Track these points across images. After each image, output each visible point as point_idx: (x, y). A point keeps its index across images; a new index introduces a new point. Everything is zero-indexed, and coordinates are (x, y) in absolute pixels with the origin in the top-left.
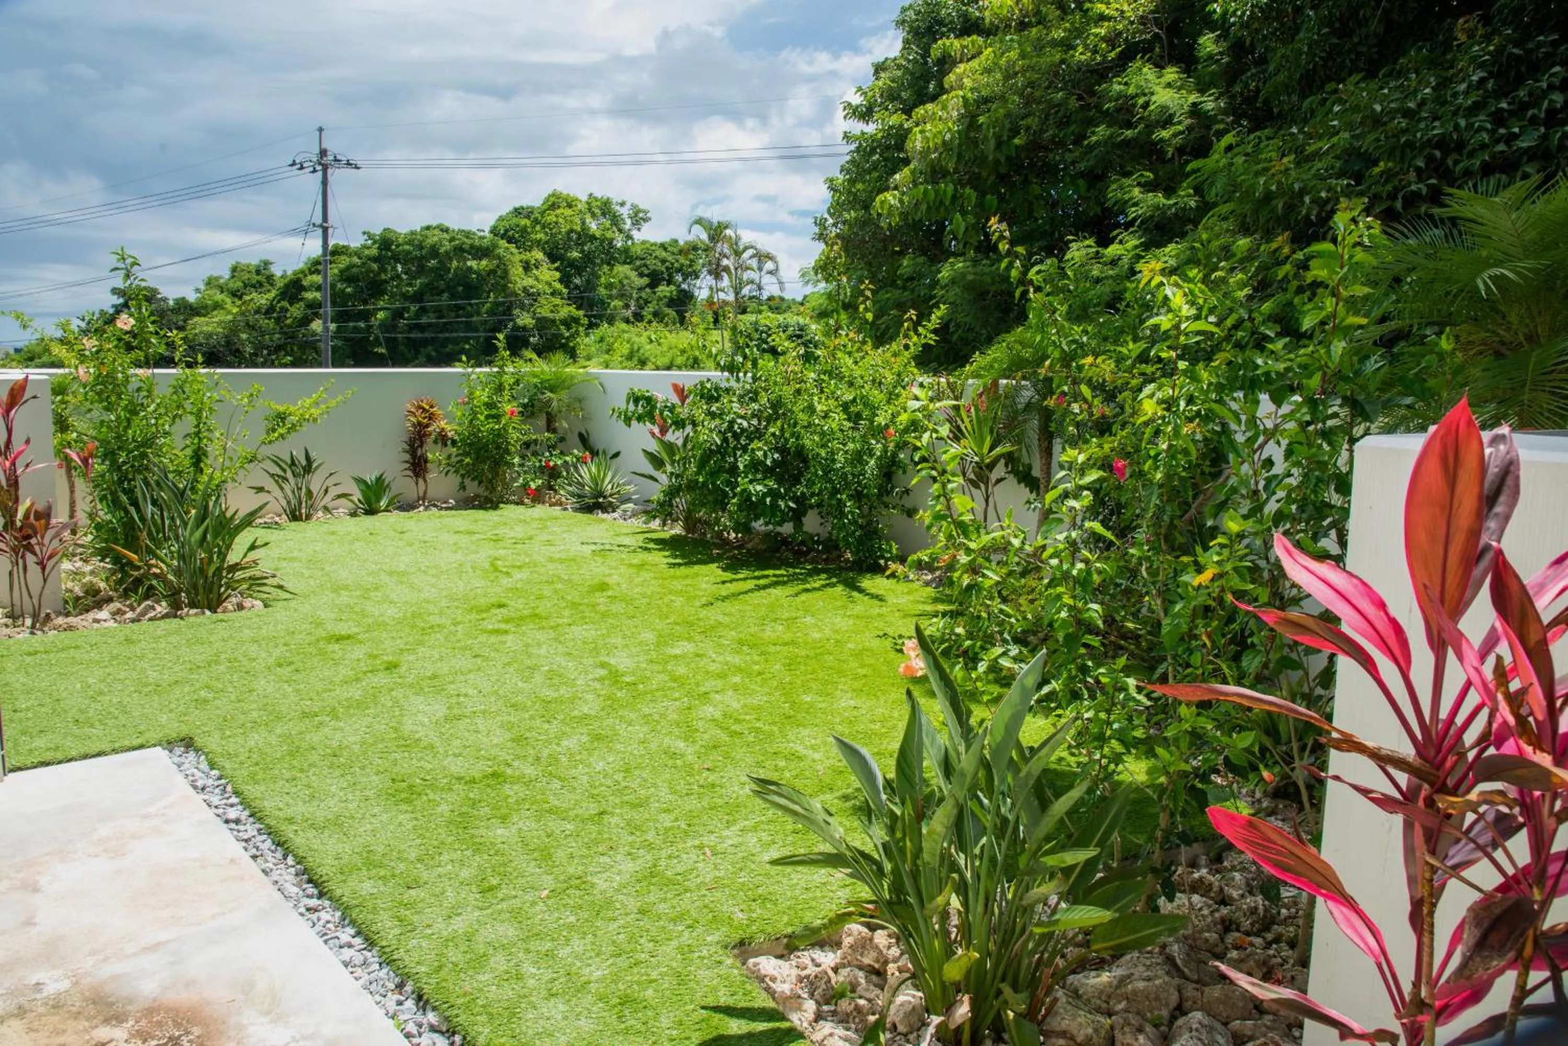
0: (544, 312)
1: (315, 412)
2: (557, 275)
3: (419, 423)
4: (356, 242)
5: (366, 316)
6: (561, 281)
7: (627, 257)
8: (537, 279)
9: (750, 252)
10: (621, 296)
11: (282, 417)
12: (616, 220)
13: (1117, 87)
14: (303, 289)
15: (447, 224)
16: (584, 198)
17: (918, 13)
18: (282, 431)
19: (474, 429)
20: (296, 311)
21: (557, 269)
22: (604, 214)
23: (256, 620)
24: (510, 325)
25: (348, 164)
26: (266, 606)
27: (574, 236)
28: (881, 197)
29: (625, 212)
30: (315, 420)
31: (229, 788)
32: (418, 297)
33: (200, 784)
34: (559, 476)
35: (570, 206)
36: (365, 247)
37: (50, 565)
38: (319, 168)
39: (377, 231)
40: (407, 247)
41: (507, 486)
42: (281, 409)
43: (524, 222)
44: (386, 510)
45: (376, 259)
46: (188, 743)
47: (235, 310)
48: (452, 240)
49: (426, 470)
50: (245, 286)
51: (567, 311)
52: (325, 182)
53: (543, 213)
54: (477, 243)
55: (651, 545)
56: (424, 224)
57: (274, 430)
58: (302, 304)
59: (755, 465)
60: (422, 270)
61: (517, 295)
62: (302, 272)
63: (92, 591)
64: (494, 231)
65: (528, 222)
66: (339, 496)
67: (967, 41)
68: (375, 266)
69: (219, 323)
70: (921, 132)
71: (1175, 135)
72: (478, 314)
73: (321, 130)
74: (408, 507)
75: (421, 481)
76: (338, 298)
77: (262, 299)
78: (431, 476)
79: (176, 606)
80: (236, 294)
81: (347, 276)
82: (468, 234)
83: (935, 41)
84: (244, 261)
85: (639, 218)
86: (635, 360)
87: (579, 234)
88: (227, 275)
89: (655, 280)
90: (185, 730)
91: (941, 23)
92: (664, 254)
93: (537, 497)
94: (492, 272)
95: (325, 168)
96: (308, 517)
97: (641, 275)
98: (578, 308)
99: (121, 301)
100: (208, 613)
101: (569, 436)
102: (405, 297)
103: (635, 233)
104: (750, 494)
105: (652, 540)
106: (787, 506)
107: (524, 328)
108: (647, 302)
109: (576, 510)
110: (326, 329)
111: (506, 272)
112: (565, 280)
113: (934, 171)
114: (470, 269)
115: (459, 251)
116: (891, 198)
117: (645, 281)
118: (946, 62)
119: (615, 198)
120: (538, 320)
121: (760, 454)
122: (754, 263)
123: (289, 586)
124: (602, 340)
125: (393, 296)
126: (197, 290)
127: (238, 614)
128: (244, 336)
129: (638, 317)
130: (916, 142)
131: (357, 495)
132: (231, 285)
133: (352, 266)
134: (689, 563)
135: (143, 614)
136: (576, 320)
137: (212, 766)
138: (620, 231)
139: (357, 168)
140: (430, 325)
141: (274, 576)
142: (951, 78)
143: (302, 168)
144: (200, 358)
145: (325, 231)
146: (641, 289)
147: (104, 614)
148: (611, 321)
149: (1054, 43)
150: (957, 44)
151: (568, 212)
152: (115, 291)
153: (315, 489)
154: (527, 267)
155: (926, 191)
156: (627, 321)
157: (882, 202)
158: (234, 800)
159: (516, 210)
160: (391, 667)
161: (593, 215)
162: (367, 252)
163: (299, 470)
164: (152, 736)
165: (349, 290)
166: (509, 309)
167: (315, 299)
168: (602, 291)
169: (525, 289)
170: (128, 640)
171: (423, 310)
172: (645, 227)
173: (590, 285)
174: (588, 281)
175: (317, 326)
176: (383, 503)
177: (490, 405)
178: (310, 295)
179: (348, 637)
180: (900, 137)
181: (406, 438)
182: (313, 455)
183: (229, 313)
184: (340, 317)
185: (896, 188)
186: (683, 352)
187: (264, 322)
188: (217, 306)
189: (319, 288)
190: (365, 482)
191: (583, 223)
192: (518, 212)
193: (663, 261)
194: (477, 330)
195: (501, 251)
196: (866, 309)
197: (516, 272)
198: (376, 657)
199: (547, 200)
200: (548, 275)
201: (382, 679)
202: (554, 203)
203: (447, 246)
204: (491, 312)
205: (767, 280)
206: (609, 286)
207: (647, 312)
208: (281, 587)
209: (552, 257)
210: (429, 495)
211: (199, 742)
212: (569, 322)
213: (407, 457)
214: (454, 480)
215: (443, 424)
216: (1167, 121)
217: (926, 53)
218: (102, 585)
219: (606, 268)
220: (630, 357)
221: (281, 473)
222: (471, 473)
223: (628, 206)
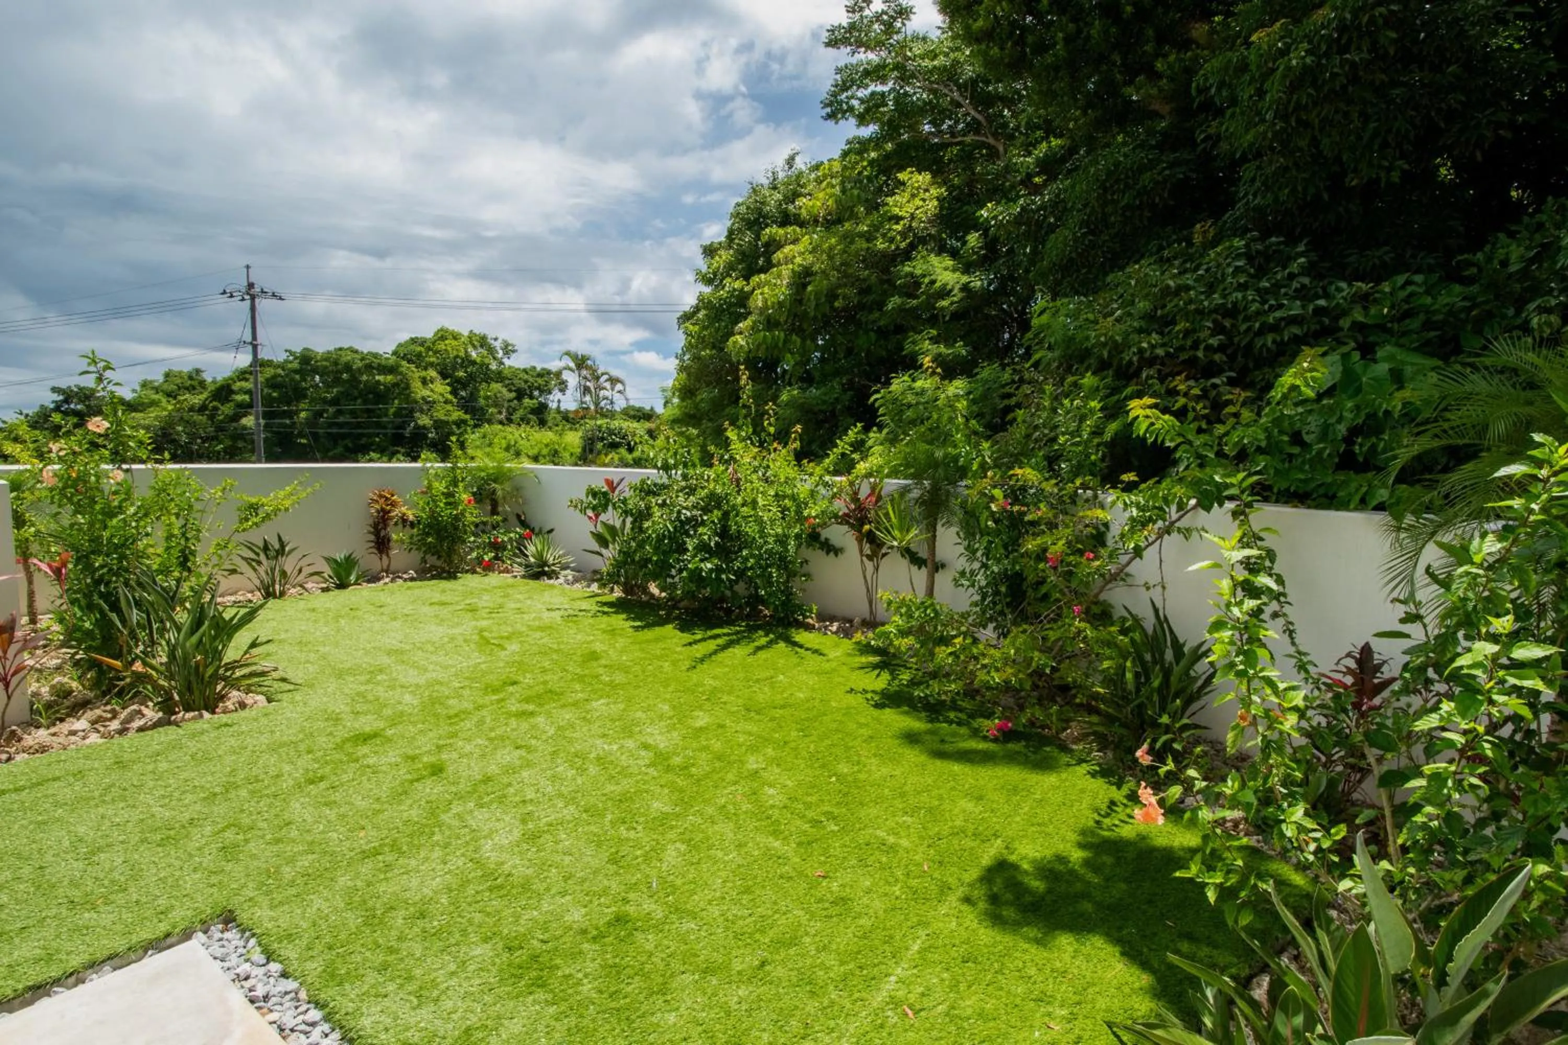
0: (440, 415)
1: (287, 503)
2: (449, 389)
3: (383, 510)
4: (281, 357)
5: (290, 414)
6: (451, 393)
7: (499, 377)
8: (432, 391)
9: (606, 377)
10: (496, 405)
11: (254, 508)
12: (491, 351)
13: (907, 269)
14: (233, 392)
15: (356, 347)
16: (466, 333)
17: (748, 208)
18: (255, 520)
19: (433, 515)
20: (227, 409)
21: (448, 384)
22: (482, 346)
23: (264, 721)
24: (412, 425)
25: (274, 295)
26: (269, 700)
27: (459, 361)
28: (732, 339)
29: (498, 345)
30: (287, 510)
31: (303, 995)
32: (335, 402)
33: (260, 992)
34: (505, 549)
35: (455, 338)
36: (286, 361)
37: (14, 682)
38: (247, 297)
39: (298, 349)
40: (324, 363)
41: (462, 559)
42: (254, 500)
43: (419, 349)
44: (356, 583)
45: (296, 371)
46: (228, 919)
47: (170, 407)
48: (362, 359)
49: (388, 548)
50: (179, 388)
51: (457, 415)
52: (253, 309)
53: (434, 343)
54: (383, 362)
55: (606, 609)
56: (337, 346)
57: (247, 520)
58: (232, 404)
59: (703, 547)
60: (337, 381)
61: (416, 402)
62: (232, 379)
63: (63, 693)
64: (395, 353)
65: (422, 349)
66: (312, 574)
67: (790, 229)
68: (297, 377)
69: (156, 418)
70: (762, 294)
71: (952, 303)
72: (386, 415)
73: (248, 267)
74: (375, 579)
75: (384, 557)
76: (268, 401)
77: (196, 399)
78: (394, 552)
79: (168, 707)
80: (170, 395)
81: (272, 383)
82: (376, 355)
83: (763, 229)
84: (176, 369)
85: (508, 350)
86: (512, 452)
87: (463, 359)
88: (161, 379)
89: (520, 395)
90: (220, 898)
91: (765, 217)
92: (526, 377)
93: (488, 568)
94: (396, 385)
95: (253, 298)
96: (282, 594)
97: (510, 391)
98: (466, 413)
99: (61, 398)
100: (206, 715)
101: (509, 518)
102: (325, 401)
103: (506, 361)
104: (701, 569)
105: (605, 604)
106: (728, 579)
107: (424, 427)
108: (515, 410)
109: (523, 577)
110: (258, 425)
111: (408, 387)
112: (454, 392)
113: (769, 321)
114: (378, 382)
115: (369, 367)
116: (740, 340)
117: (513, 395)
118: (774, 245)
119: (491, 335)
120: (435, 421)
121: (706, 537)
122: (608, 385)
123: (290, 675)
124: (484, 437)
125: (313, 400)
126: (134, 391)
127: (243, 714)
128: (180, 428)
129: (510, 421)
130: (757, 301)
131: (328, 571)
132: (165, 387)
133: (275, 376)
134: (648, 626)
135: (129, 719)
136: (464, 422)
137: (270, 956)
138: (495, 358)
139: (281, 299)
140: (347, 423)
141: (276, 669)
142: (779, 256)
143: (232, 296)
144: (167, 455)
145: (255, 348)
146: (509, 401)
147: (81, 724)
148: (490, 422)
149: (861, 235)
150: (781, 231)
151: (454, 343)
152: (54, 390)
153: (288, 569)
154: (424, 382)
155: (765, 336)
156: (501, 423)
157: (735, 343)
158: (315, 1015)
159: (412, 339)
160: (437, 770)
161: (474, 347)
162: (290, 366)
163: (272, 553)
164: (180, 915)
165: (275, 394)
166: (412, 411)
167: (243, 400)
168: (482, 402)
169: (423, 398)
170: (120, 764)
171: (340, 412)
172: (513, 356)
173: (473, 397)
174: (472, 394)
175: (248, 421)
176: (353, 578)
177: (449, 495)
178: (239, 398)
179: (375, 735)
180: (743, 299)
181: (371, 521)
182: (285, 538)
183: (165, 409)
184: (267, 415)
185: (741, 333)
186: (547, 445)
187: (197, 418)
188: (153, 403)
189: (249, 392)
190: (336, 561)
191: (466, 352)
192: (414, 341)
193: (526, 382)
194: (385, 428)
195: (403, 369)
196: (770, 424)
197: (416, 385)
198: (413, 758)
199: (436, 334)
200: (441, 388)
201: (431, 789)
202: (443, 335)
203: (359, 364)
204: (396, 415)
205: (617, 397)
206: (487, 398)
207: (516, 416)
208: (284, 680)
209: (444, 375)
210: (392, 568)
211: (243, 917)
212: (460, 423)
213: (372, 537)
214: (416, 556)
215: (404, 509)
216: (944, 293)
217: (758, 237)
218: (75, 685)
219: (484, 385)
220: (507, 449)
221: (253, 556)
222: (431, 550)
223: (500, 341)
